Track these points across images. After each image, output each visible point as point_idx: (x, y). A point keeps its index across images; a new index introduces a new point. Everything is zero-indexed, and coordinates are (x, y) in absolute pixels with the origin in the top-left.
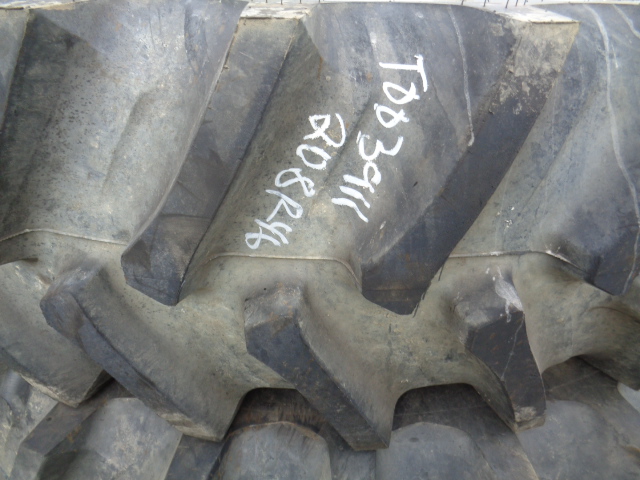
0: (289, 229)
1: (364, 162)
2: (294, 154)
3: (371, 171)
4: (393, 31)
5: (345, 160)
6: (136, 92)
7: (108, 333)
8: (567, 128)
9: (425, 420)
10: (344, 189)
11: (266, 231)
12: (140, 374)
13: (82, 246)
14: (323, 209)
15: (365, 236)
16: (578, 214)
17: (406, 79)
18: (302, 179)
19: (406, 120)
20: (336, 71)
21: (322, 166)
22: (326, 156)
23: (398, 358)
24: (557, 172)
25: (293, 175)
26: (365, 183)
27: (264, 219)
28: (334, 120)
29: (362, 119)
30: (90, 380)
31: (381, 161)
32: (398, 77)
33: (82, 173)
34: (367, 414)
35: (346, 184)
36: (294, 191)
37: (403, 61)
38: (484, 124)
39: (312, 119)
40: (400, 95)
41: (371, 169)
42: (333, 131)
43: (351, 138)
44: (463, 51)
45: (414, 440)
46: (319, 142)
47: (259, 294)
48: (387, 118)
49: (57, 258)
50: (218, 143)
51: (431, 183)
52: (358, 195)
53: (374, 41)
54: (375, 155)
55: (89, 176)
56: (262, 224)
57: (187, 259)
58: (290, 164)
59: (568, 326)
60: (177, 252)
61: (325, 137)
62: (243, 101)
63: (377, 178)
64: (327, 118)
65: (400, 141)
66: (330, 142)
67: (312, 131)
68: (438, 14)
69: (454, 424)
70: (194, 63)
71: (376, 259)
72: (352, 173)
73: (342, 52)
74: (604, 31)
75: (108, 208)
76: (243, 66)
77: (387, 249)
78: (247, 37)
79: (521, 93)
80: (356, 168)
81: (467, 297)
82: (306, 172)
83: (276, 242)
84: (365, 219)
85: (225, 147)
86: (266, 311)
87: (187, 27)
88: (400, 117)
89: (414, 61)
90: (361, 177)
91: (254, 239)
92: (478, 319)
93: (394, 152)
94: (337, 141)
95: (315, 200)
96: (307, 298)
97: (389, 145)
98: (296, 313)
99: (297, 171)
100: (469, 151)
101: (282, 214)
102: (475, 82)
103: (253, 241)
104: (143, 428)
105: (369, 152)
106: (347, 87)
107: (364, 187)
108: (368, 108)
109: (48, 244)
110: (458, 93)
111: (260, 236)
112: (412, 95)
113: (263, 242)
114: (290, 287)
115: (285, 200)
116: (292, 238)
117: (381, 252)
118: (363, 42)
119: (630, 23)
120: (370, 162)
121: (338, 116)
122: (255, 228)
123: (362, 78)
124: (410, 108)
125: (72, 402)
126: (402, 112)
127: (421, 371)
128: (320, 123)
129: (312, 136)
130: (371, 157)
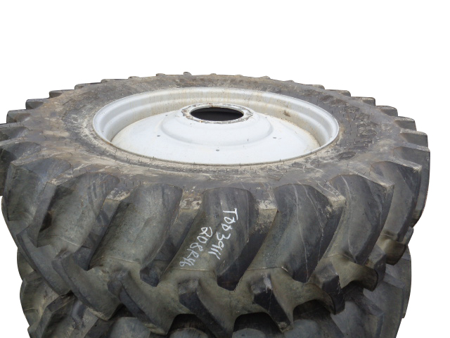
0: (194, 261)
2: (196, 239)
3: (221, 244)
4: (228, 200)
5: (213, 240)
6: (146, 218)
7: (130, 294)
8: (283, 230)
9: (248, 327)
10: (212, 249)
11: (187, 261)
12: (140, 309)
13: (121, 262)
14: (205, 255)
15: (219, 264)
16: (291, 255)
17: (231, 216)
18: (199, 246)
19: (231, 228)
20: (209, 214)
21: (205, 242)
22: (206, 239)
23: (234, 303)
24: (282, 242)
25: (195, 245)
26: (219, 247)
27: (186, 257)
28: (209, 229)
29: (217, 228)
30: (113, 309)
31: (224, 240)
32: (229, 215)
33: (126, 240)
34: (222, 325)
35: (213, 247)
36: (196, 249)
37: (230, 210)
38: (252, 236)
39: (202, 229)
40: (230, 221)
42: (208, 232)
43: (214, 234)
44: (248, 209)
45: (243, 335)
46: (204, 235)
47: (184, 282)
48: (226, 228)
49: (111, 266)
50: (174, 241)
51: (238, 251)
52: (217, 251)
53: (221, 203)
54: (222, 239)
55: (128, 241)
56: (185, 259)
57: (161, 272)
58: (195, 242)
59: (298, 291)
60: (158, 271)
61: (206, 234)
62: (182, 230)
63: (223, 246)
64: (207, 228)
65: (230, 235)
66: (208, 235)
67: (202, 232)
68: (242, 193)
69: (260, 329)
71: (221, 274)
72: (214, 244)
73: (211, 207)
74: (297, 196)
75: (133, 252)
76: (181, 221)
77: (225, 271)
78: (183, 215)
79: (262, 228)
80: (216, 242)
81: (255, 283)
82: (200, 244)
83: (190, 265)
84: (219, 258)
85: (175, 242)
86: (186, 289)
87: (163, 196)
88: (229, 227)
89: (234, 210)
90: (218, 245)
91: (182, 263)
92: (257, 292)
93: (228, 238)
94: (210, 235)
95: (203, 252)
96: (200, 284)
97: (226, 236)
98: (196, 290)
99: (197, 244)
100: (248, 244)
101: (192, 256)
102: (250, 222)
103: (182, 264)
104: (134, 330)
105: (220, 238)
106: (213, 218)
107: (218, 248)
108: (220, 225)
109: (108, 260)
110: (246, 224)
111: (185, 263)
112: (233, 221)
114: (194, 280)
115: (193, 252)
116: (195, 263)
117: (223, 272)
118: (218, 204)
119: (307, 192)
120: (220, 241)
122: (183, 260)
123: (218, 216)
124: (233, 225)
125: (106, 319)
127: (244, 308)
128: (204, 230)
129: (202, 234)
130: (220, 239)
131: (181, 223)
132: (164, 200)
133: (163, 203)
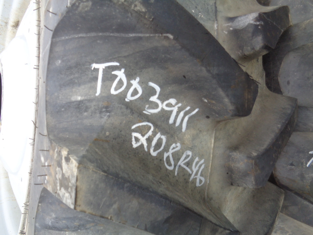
0: (197, 159)
1: (163, 109)
2: (156, 158)
3: (169, 105)
4: (71, 83)
5: (161, 122)
9: (277, 76)
10: (177, 124)
11: (196, 174)
14: (188, 137)
15: (209, 111)
17: (109, 77)
18: (171, 151)
19: (138, 79)
20: (103, 128)
21: (164, 138)
22: (158, 136)
25: (168, 157)
26: (175, 110)
27: (190, 175)
28: (136, 130)
29: (135, 110)
31: (163, 98)
32: (108, 83)
35: (175, 122)
36: (177, 156)
37: (96, 78)
39: (135, 145)
40: (121, 83)
41: (168, 105)
42: (142, 131)
43: (147, 118)
44: (93, 34)
45: (288, 83)
46: (149, 140)
47: (230, 177)
48: (135, 92)
50: (160, 218)
51: (189, 67)
52: (182, 114)
53: (79, 98)
54: (159, 102)
56: (192, 177)
57: (220, 230)
58: (161, 160)
61: (146, 136)
62: (134, 203)
63: (173, 101)
64: (135, 134)
65: (151, 84)
66: (150, 133)
67: (142, 145)
68: (59, 49)
69: (281, 60)
70: (88, 226)
71: (231, 107)
72: (169, 118)
73: (87, 122)
76: (110, 205)
77: (226, 100)
78: (90, 204)
80: (166, 115)
81: (241, 47)
82: (166, 149)
83: (203, 167)
84: (197, 110)
85: (160, 214)
86: (246, 175)
88: (135, 83)
89: (97, 70)
90: (171, 112)
91: (200, 181)
93: (158, 89)
94: (150, 128)
95: (182, 143)
97: (153, 92)
98: (249, 157)
99: (166, 155)
101: (188, 164)
102: (123, 28)
105: (157, 106)
107: (177, 110)
108: (129, 106)
110: (127, 41)
111: (198, 177)
112: (121, 74)
113: (202, 175)
115: (181, 163)
116: (201, 158)
117: (228, 103)
118: (79, 106)
120: (162, 106)
121: (133, 127)
122: (194, 181)
123: (108, 109)
124: (130, 76)
126: (132, 82)
128: (137, 140)
129: (145, 145)
130: (159, 105)
131: (115, 206)
132: (67, 228)
133: (75, 229)
